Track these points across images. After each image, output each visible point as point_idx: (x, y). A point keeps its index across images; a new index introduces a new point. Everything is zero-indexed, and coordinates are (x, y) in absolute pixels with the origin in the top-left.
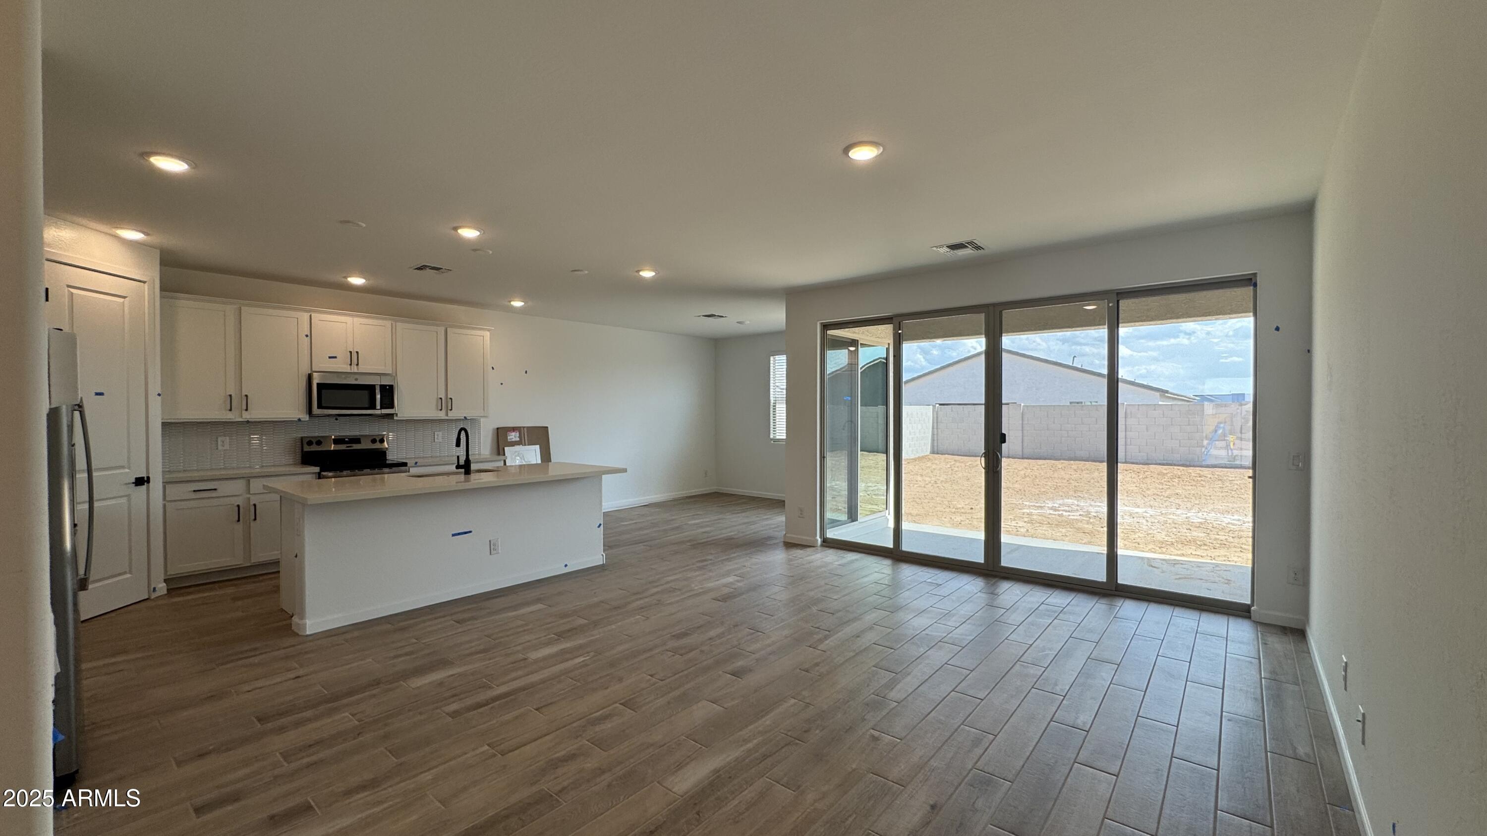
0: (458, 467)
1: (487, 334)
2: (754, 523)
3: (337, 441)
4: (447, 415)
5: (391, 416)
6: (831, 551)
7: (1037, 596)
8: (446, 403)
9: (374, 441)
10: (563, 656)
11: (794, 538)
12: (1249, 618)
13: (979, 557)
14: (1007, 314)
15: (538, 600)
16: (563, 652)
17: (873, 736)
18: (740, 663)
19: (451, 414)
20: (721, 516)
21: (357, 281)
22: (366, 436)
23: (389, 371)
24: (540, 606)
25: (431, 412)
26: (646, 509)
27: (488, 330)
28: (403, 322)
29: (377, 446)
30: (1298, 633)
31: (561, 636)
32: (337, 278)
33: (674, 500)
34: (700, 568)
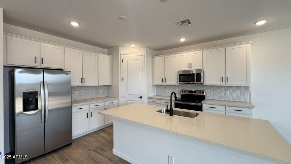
3: (190, 91)
5: (202, 84)
8: (225, 79)
9: (200, 92)
19: (227, 84)
21: (183, 40)
22: (198, 90)
23: (202, 69)
27: (250, 43)
28: (206, 49)
29: (201, 94)
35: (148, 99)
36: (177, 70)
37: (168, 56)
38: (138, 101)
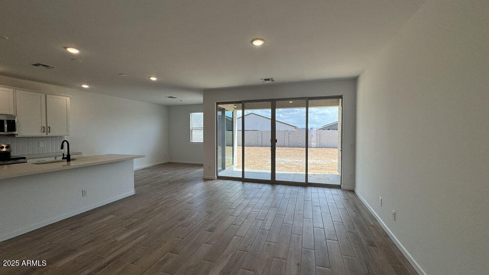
0: (63, 158)
1: (68, 99)
2: (189, 173)
4: (47, 134)
5: (13, 135)
6: (221, 181)
7: (289, 189)
8: (46, 129)
9: (2, 147)
10: (134, 236)
11: (207, 177)
12: (341, 188)
13: (269, 179)
14: (277, 103)
15: (111, 214)
16: (133, 235)
17: (268, 244)
18: (210, 226)
20: (175, 171)
23: (12, 113)
24: (112, 216)
25: (38, 133)
26: (143, 170)
27: (69, 97)
28: (20, 90)
30: (353, 191)
31: (129, 228)
33: (154, 166)
34: (176, 192)
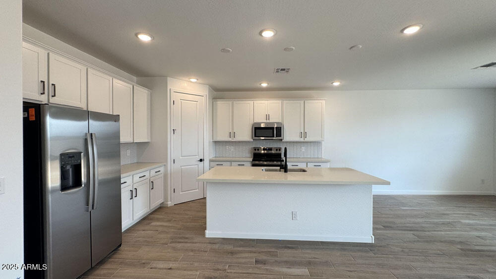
1: (324, 102)
3: (264, 149)
4: (304, 140)
5: (281, 140)
8: (304, 135)
9: (277, 150)
19: (306, 139)
21: (264, 85)
23: (281, 121)
25: (298, 139)
27: (324, 100)
28: (286, 100)
29: (278, 152)
32: (258, 85)
35: (210, 163)
36: (252, 122)
37: (238, 102)
38: (196, 166)
